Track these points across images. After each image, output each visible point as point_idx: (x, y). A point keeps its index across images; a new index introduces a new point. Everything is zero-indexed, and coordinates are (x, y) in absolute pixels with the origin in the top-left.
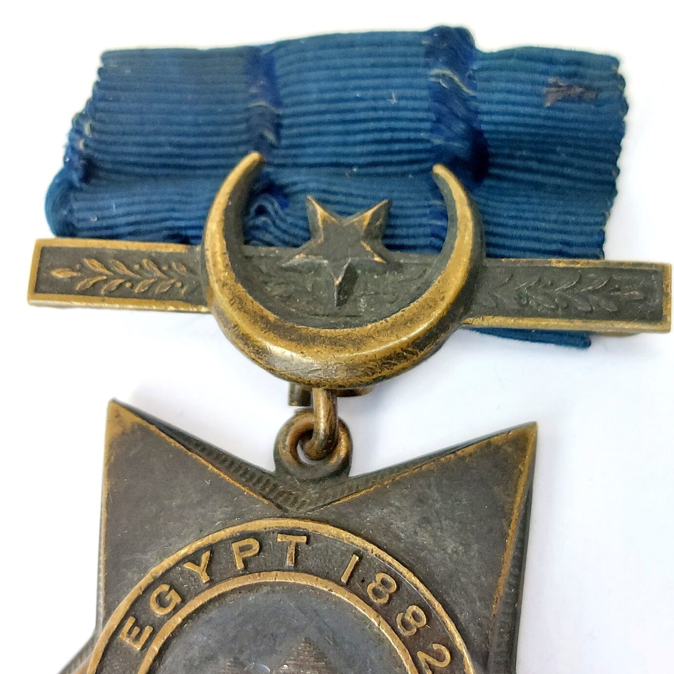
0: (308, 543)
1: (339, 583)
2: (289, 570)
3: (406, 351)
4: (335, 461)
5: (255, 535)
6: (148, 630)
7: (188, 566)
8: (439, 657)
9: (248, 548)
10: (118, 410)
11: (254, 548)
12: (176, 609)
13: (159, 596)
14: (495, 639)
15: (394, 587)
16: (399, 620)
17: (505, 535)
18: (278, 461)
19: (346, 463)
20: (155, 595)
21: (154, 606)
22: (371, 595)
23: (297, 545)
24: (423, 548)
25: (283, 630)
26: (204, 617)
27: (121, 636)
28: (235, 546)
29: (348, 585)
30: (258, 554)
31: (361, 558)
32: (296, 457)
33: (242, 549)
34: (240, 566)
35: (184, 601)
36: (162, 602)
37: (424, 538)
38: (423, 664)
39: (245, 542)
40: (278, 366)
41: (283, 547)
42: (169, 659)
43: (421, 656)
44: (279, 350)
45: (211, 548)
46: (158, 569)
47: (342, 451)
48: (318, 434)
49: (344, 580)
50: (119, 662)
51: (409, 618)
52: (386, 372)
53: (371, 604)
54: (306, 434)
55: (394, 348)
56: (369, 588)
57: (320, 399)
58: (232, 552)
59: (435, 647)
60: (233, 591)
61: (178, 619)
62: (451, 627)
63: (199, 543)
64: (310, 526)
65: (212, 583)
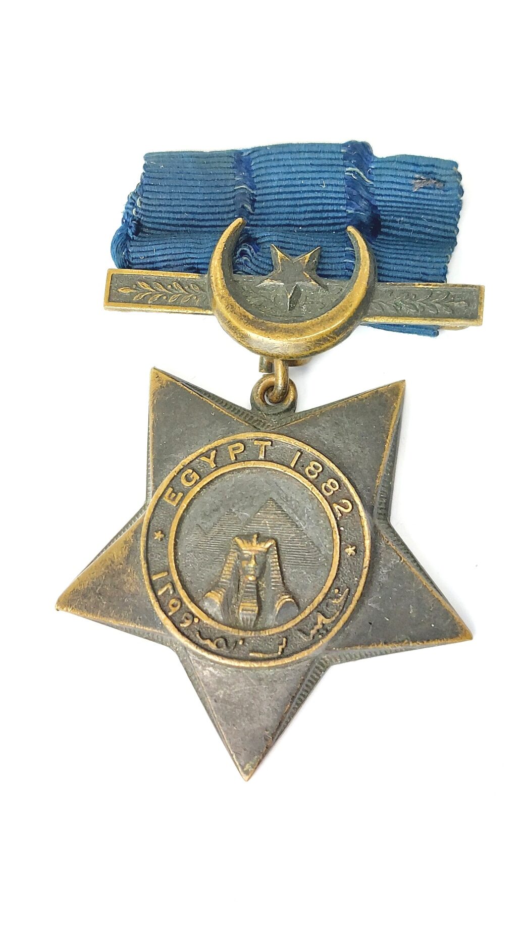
0: (271, 445)
1: (289, 467)
2: (261, 460)
3: (329, 336)
4: (287, 403)
5: (241, 441)
6: (180, 495)
7: (203, 459)
8: (346, 507)
9: (238, 448)
10: (158, 374)
11: (241, 448)
12: (196, 483)
13: (186, 476)
14: (377, 499)
15: (321, 469)
16: (323, 487)
17: (385, 442)
18: (253, 403)
19: (294, 405)
20: (184, 475)
21: (183, 481)
22: (307, 473)
23: (265, 447)
24: (338, 449)
25: (257, 494)
26: (212, 487)
27: (164, 499)
28: (230, 448)
29: (294, 469)
30: (243, 452)
31: (302, 453)
32: (264, 401)
33: (234, 449)
34: (233, 458)
35: (201, 478)
36: (188, 479)
37: (339, 444)
38: (337, 510)
39: (237, 445)
40: (254, 346)
41: (258, 449)
42: (192, 511)
43: (336, 507)
44: (255, 336)
45: (215, 448)
46: (186, 461)
47: (291, 397)
48: (277, 386)
49: (292, 465)
50: (163, 513)
51: (329, 485)
52: (317, 349)
53: (307, 478)
54: (270, 388)
55: (322, 334)
56: (307, 470)
57: (279, 366)
58: (228, 451)
59: (344, 501)
60: (229, 472)
61: (197, 489)
62: (352, 490)
63: (209, 446)
64: (273, 437)
65: (217, 468)
